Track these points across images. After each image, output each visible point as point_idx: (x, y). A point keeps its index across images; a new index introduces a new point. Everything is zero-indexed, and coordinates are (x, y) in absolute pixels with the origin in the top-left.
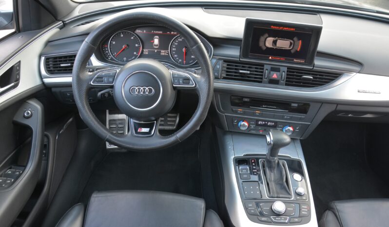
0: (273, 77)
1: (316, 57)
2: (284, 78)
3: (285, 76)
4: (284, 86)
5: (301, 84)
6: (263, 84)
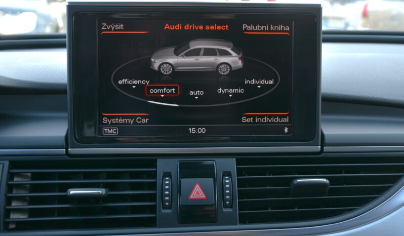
2: (232, 195)
4: (237, 225)
5: (296, 210)
6: (159, 227)
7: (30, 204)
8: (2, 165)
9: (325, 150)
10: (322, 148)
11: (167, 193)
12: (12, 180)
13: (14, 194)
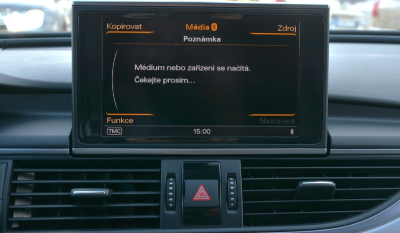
0: (198, 197)
1: (328, 119)
2: (237, 197)
3: (237, 190)
4: (241, 227)
5: (302, 212)
6: (162, 229)
7: (34, 203)
8: (6, 164)
9: (331, 153)
10: (328, 150)
11: (171, 194)
12: (16, 179)
13: (18, 193)
